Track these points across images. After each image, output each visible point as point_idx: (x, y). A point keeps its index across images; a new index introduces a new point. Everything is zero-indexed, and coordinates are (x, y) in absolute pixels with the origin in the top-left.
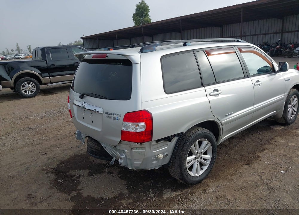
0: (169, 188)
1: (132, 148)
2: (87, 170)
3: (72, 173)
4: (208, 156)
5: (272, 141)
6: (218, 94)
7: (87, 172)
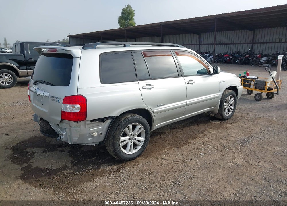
0: (107, 163)
1: (71, 126)
2: (43, 148)
3: (28, 150)
4: (142, 139)
5: (206, 132)
6: (151, 88)
7: (42, 149)
